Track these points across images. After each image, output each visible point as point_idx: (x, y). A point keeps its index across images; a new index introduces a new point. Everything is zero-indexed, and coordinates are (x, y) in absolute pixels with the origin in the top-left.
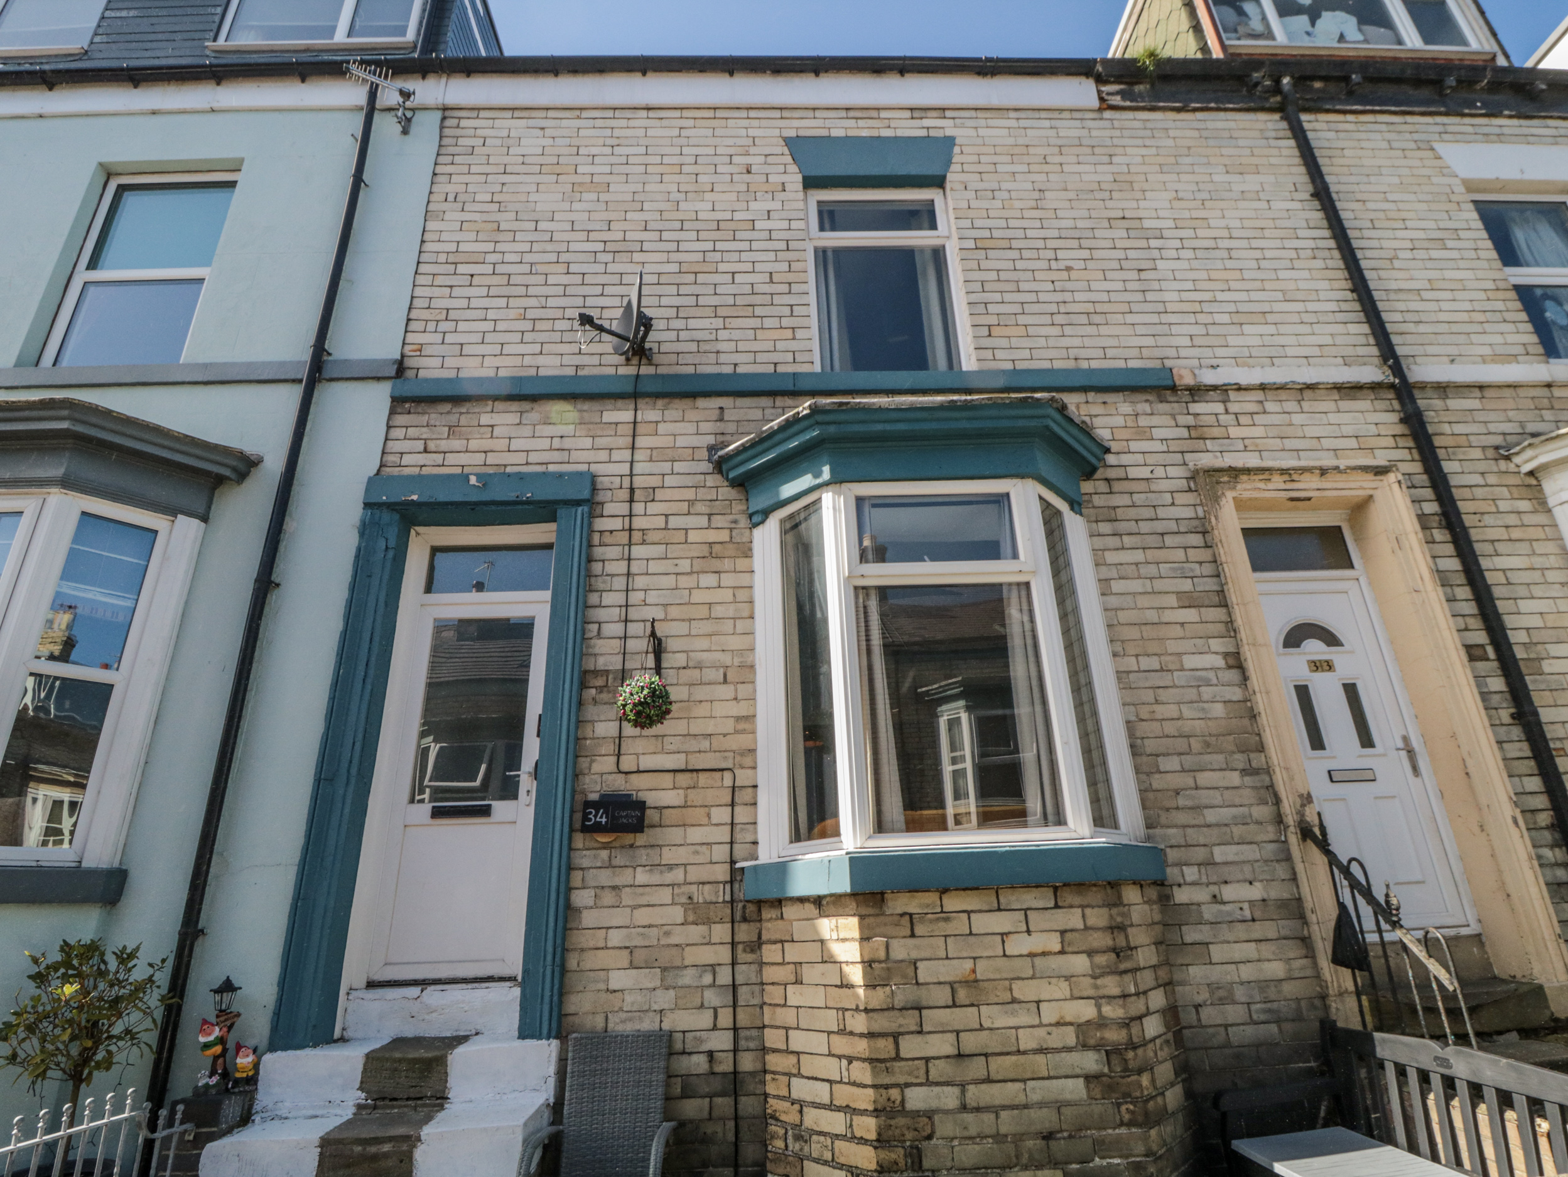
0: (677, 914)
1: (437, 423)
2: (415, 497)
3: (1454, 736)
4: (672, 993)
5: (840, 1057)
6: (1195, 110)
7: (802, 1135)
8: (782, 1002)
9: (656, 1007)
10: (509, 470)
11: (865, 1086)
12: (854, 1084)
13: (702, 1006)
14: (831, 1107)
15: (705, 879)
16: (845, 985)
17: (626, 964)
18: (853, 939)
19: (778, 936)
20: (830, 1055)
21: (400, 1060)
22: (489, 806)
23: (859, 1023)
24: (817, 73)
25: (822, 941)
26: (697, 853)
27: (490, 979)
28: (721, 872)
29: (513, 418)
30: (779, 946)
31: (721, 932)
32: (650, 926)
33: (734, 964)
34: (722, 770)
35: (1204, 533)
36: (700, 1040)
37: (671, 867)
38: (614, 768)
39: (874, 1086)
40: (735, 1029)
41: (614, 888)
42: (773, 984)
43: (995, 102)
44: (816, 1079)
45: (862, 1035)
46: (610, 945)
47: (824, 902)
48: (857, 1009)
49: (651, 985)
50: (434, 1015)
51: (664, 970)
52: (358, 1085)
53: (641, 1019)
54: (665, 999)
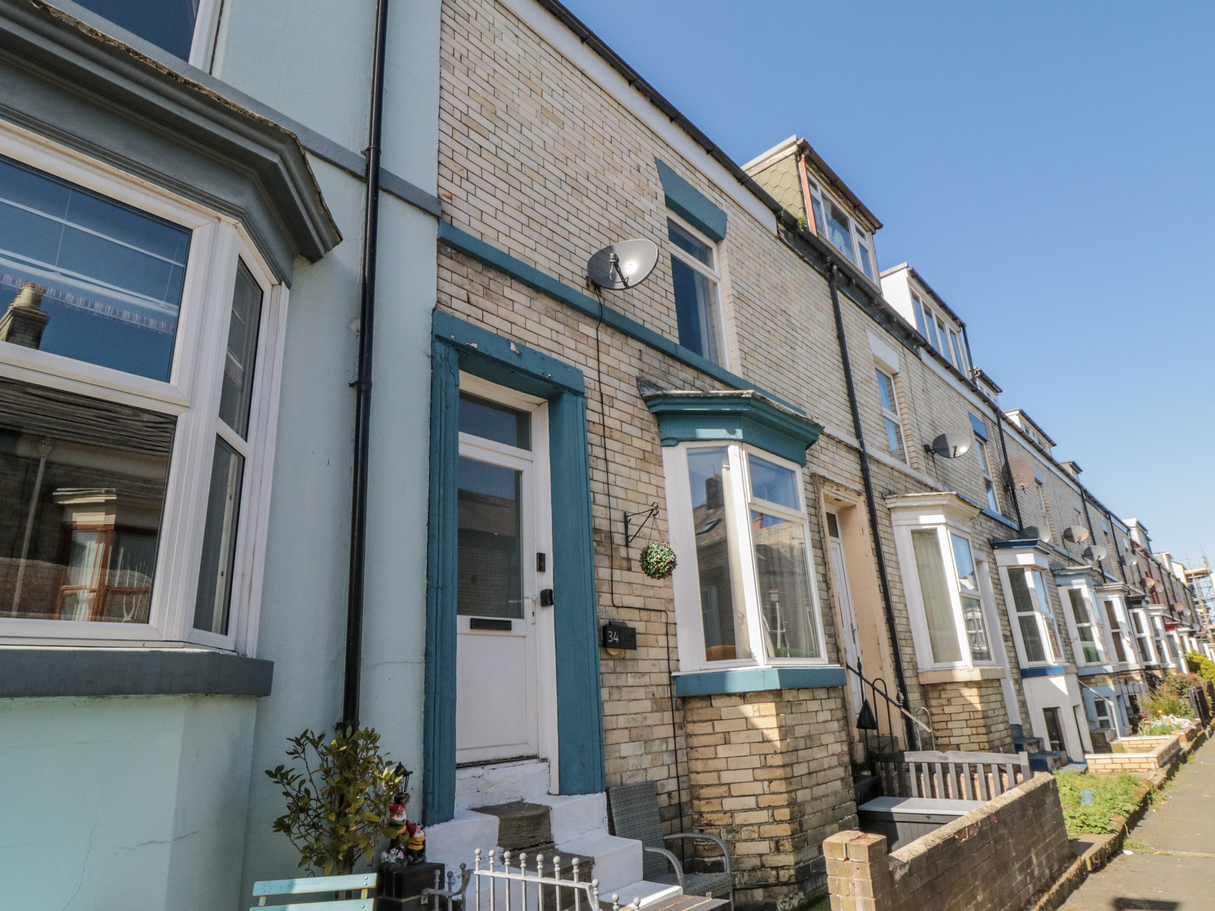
0: (647, 705)
1: (474, 279)
2: (475, 345)
3: (875, 626)
4: (650, 756)
5: (762, 781)
6: (805, 261)
7: (732, 829)
8: (714, 756)
9: (643, 767)
10: (528, 345)
11: (781, 793)
12: (773, 793)
13: (663, 765)
14: (759, 808)
15: (659, 683)
16: (765, 741)
17: (628, 740)
18: (771, 715)
19: (708, 717)
20: (755, 780)
21: (522, 819)
22: (510, 622)
23: (778, 760)
24: (672, 120)
25: (746, 718)
26: (654, 665)
27: (521, 758)
28: (665, 679)
29: (525, 301)
30: (710, 723)
31: (667, 716)
32: (637, 713)
33: (675, 737)
34: (661, 611)
35: (815, 508)
36: (663, 785)
37: (644, 674)
38: (610, 603)
39: (787, 792)
40: (678, 777)
41: (618, 687)
42: (704, 746)
43: (742, 204)
44: (744, 796)
45: (778, 767)
46: (619, 726)
47: (748, 695)
48: (775, 753)
49: (640, 753)
50: (493, 788)
51: (646, 742)
52: (497, 843)
53: (637, 775)
54: (646, 761)
